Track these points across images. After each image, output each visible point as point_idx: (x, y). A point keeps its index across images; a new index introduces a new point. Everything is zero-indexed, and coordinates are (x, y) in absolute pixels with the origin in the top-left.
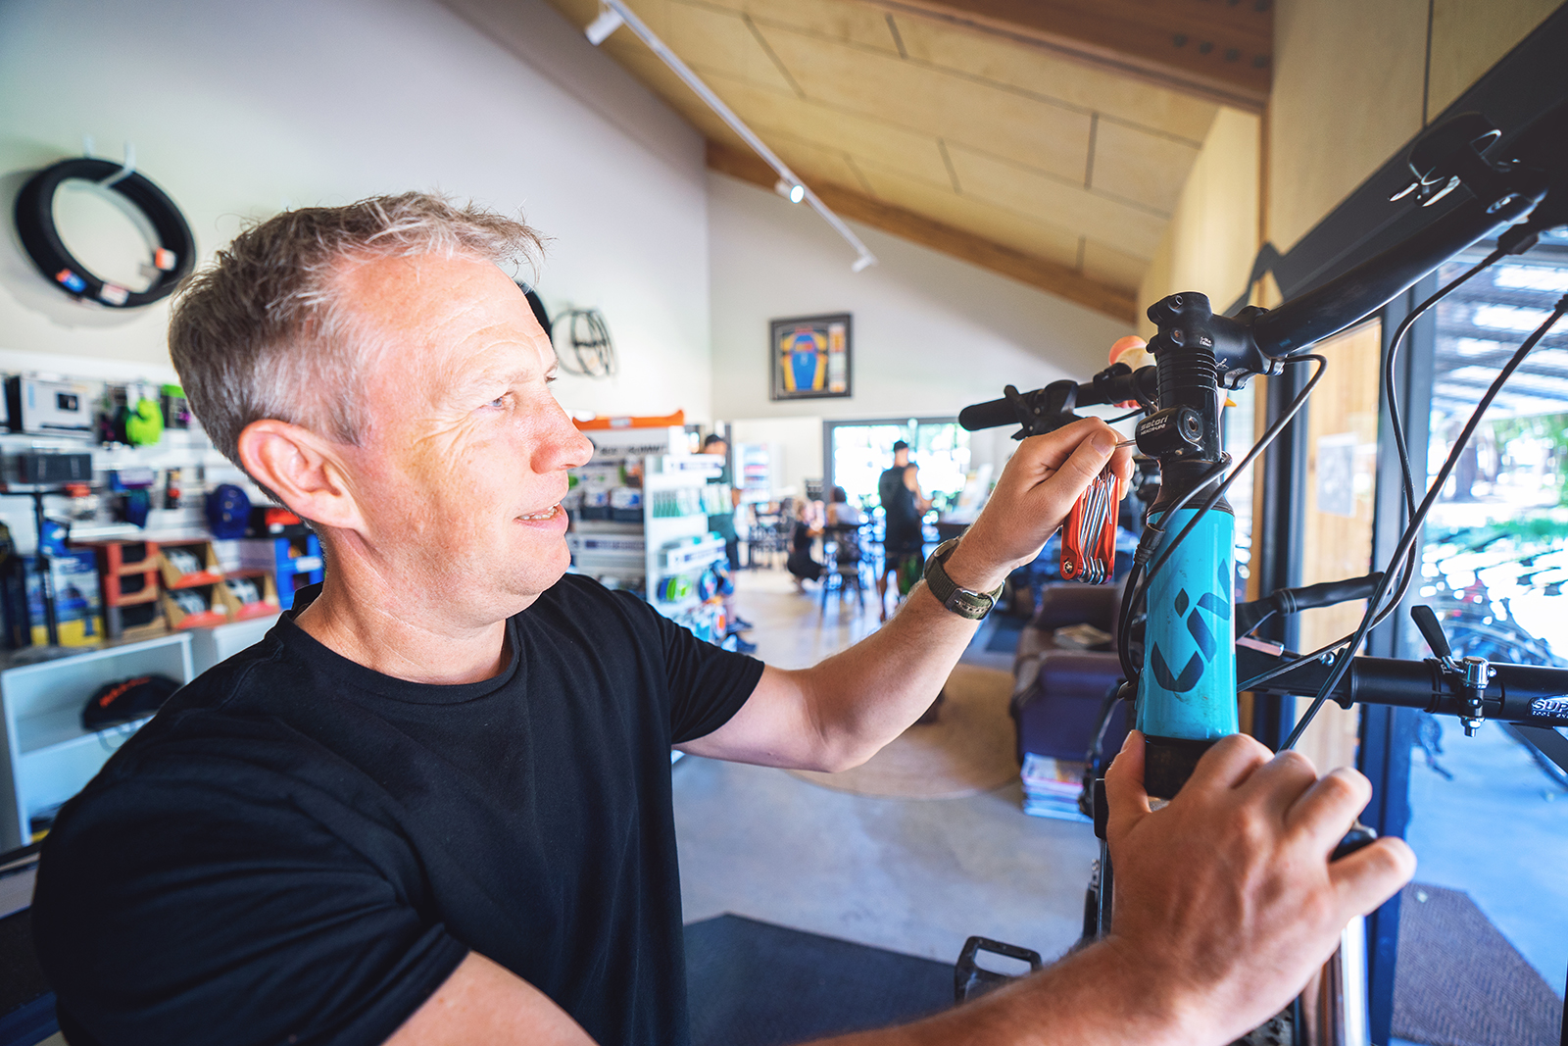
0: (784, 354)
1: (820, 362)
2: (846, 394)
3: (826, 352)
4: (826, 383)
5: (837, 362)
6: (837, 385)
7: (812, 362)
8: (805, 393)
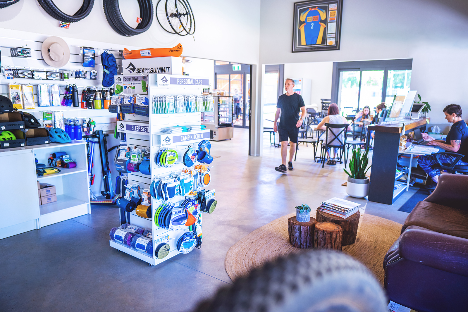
0: (301, 23)
1: (322, 26)
2: (336, 47)
3: (325, 22)
4: (324, 41)
5: (332, 27)
6: (331, 42)
7: (317, 28)
8: (312, 48)
